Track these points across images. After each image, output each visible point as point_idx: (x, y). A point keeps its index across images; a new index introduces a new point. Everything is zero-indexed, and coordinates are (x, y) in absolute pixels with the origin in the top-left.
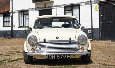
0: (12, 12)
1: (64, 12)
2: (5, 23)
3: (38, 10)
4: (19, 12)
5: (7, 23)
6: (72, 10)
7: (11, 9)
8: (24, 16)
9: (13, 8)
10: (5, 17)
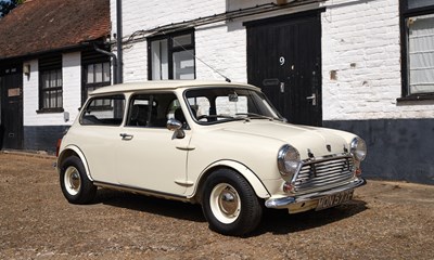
1: (397, 20)
3: (244, 24)
8: (174, 55)
9: (124, 24)
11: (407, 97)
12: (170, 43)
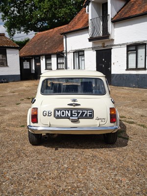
0: (66, 53)
1: (126, 52)
2: (59, 65)
3: (96, 50)
4: (74, 52)
5: (61, 65)
6: (136, 50)
7: (65, 49)
8: (80, 57)
9: (67, 48)
10: (59, 59)
11: (128, 69)
12: (79, 54)
